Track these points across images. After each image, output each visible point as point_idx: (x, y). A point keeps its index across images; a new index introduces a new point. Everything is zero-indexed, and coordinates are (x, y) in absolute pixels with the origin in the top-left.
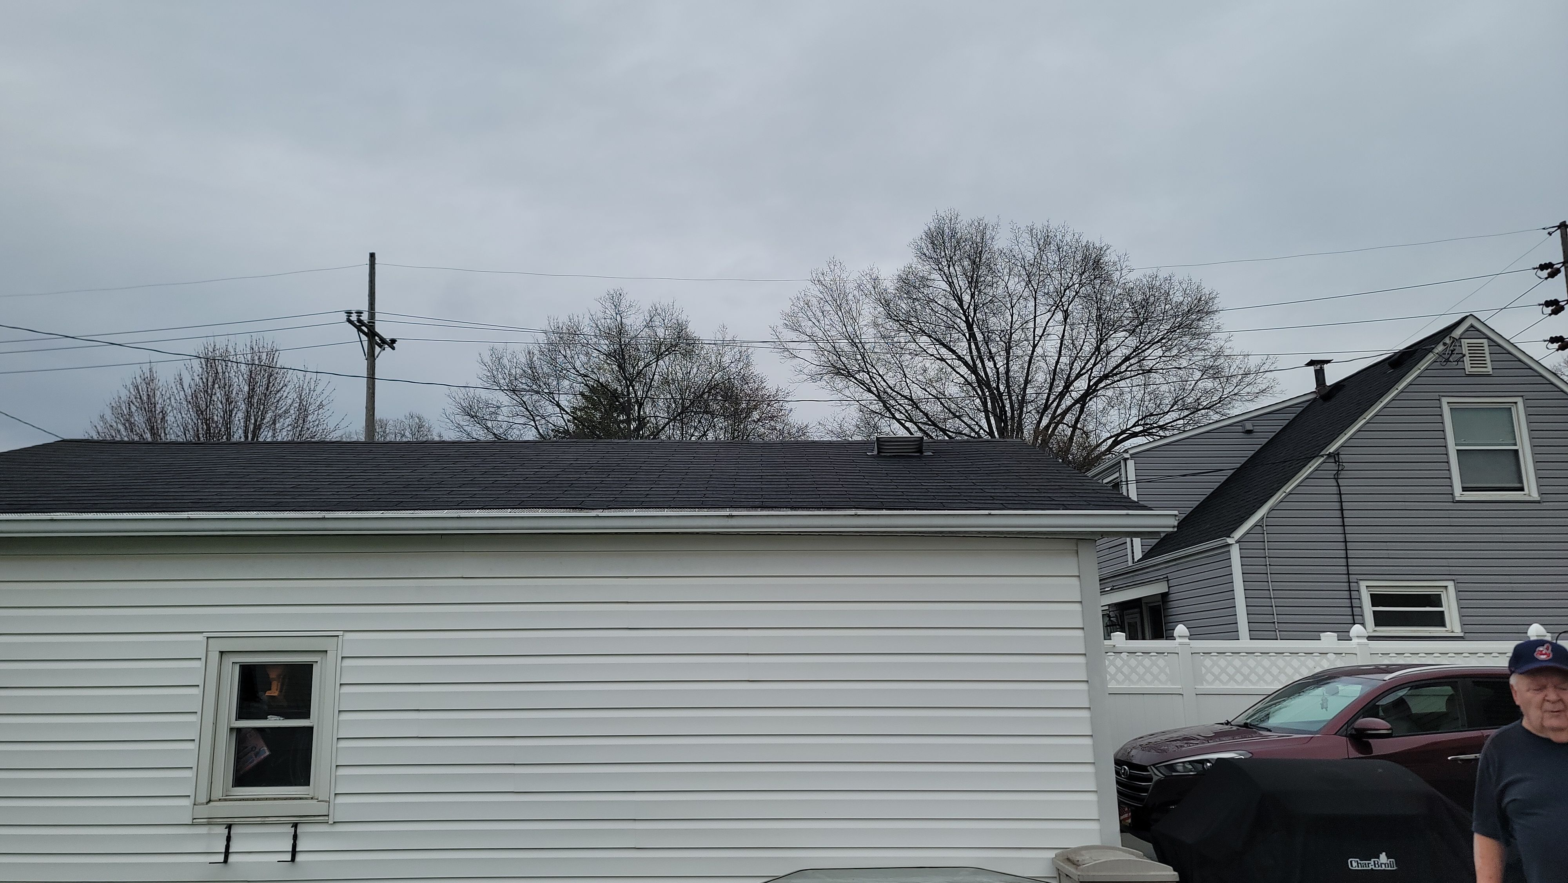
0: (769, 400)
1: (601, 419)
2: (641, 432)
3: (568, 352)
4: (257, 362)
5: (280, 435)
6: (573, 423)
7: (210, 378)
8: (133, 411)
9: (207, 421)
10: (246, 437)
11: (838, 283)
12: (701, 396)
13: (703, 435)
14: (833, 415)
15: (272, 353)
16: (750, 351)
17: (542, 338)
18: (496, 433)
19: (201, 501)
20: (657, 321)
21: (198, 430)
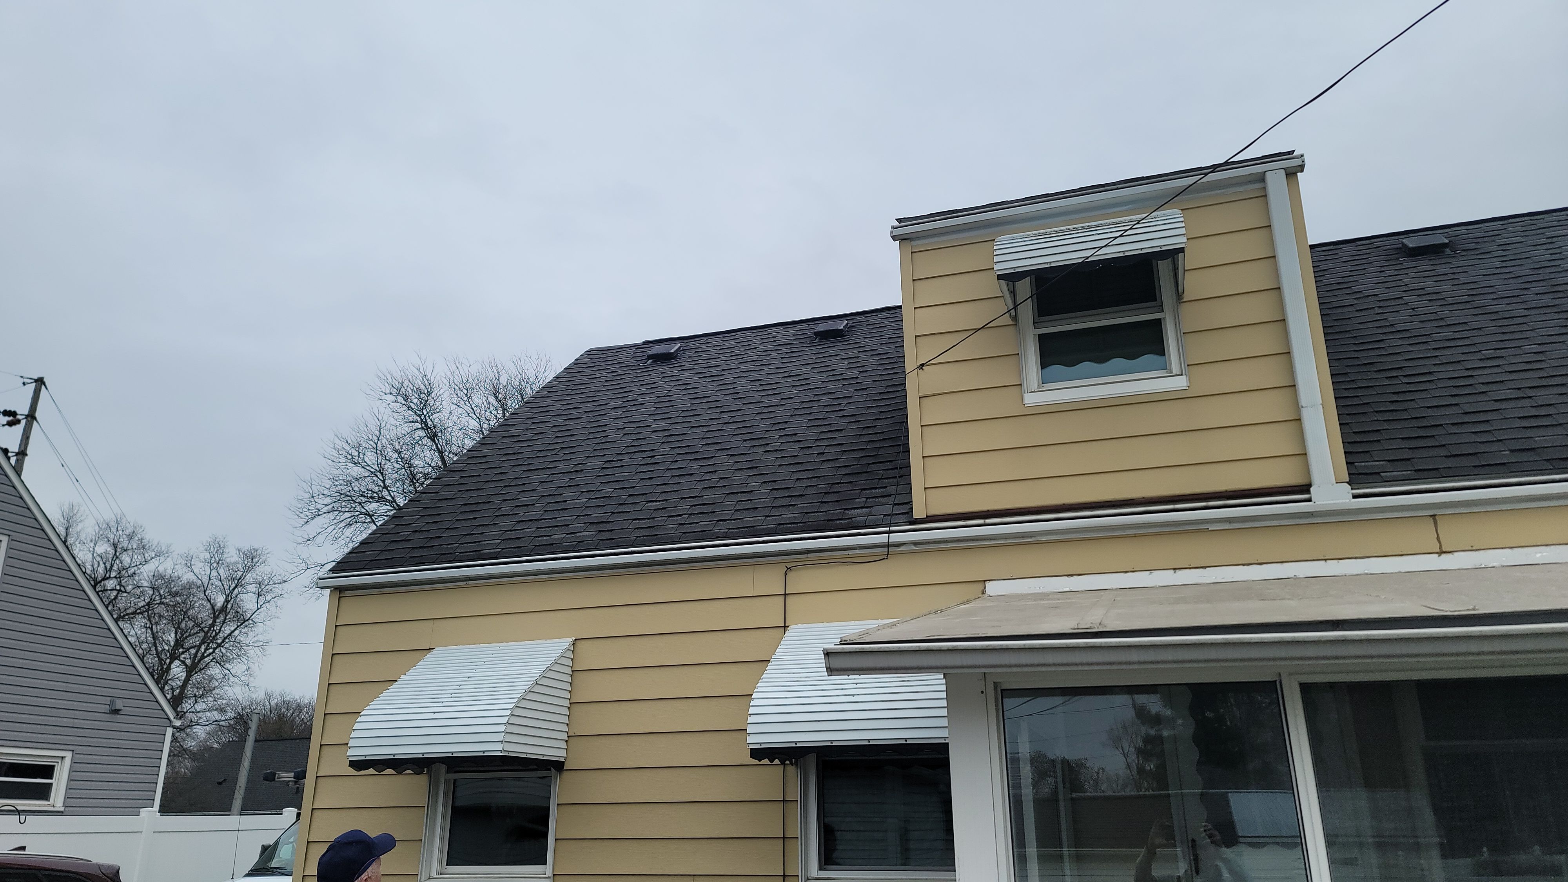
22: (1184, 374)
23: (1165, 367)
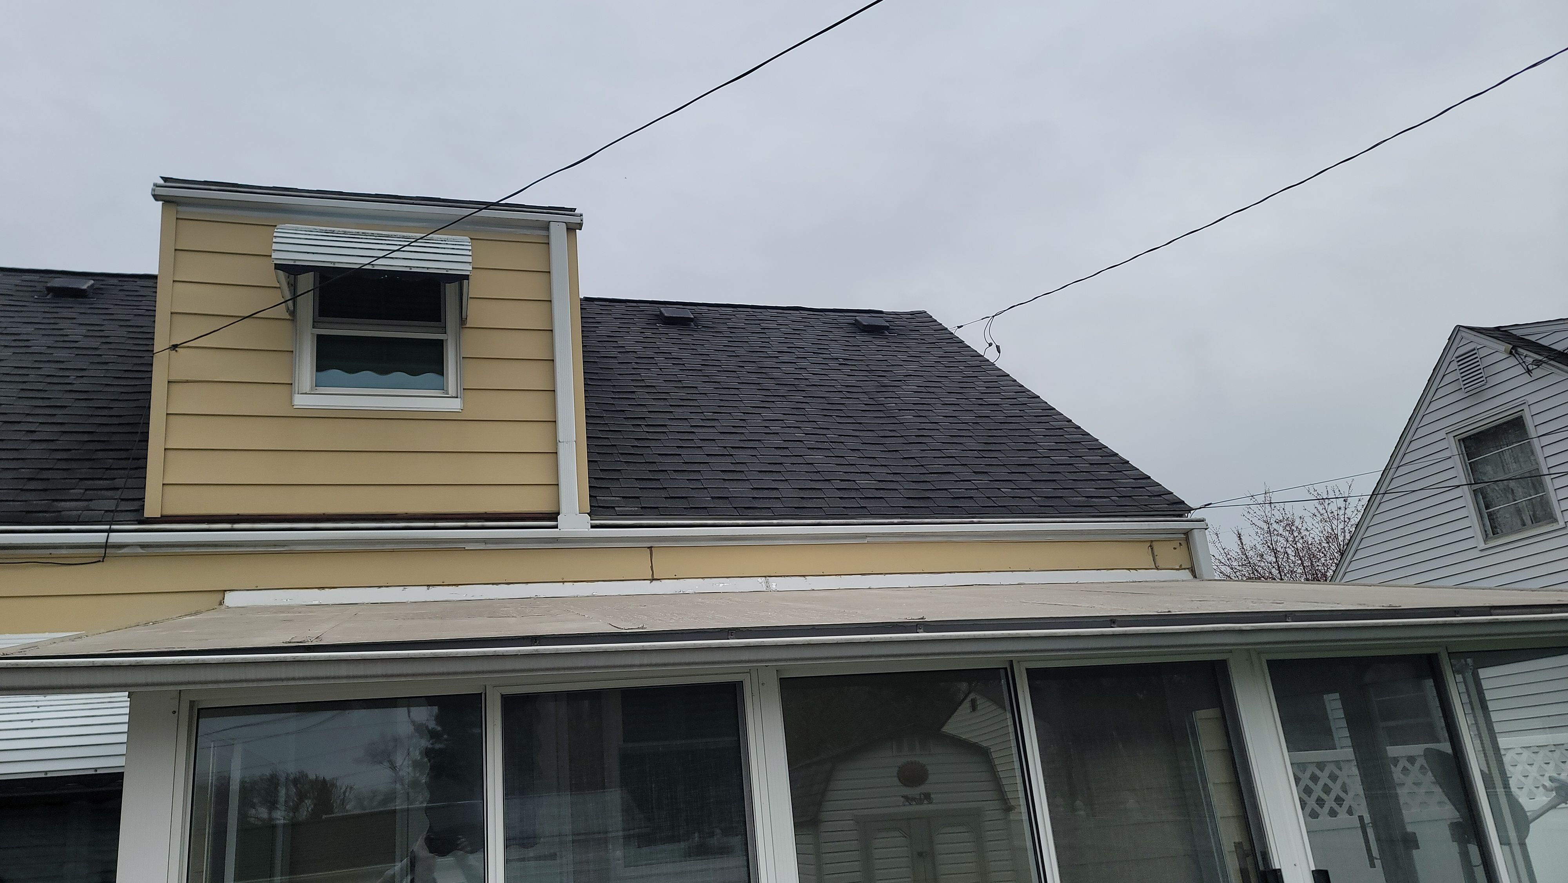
22: (459, 396)
23: (443, 387)
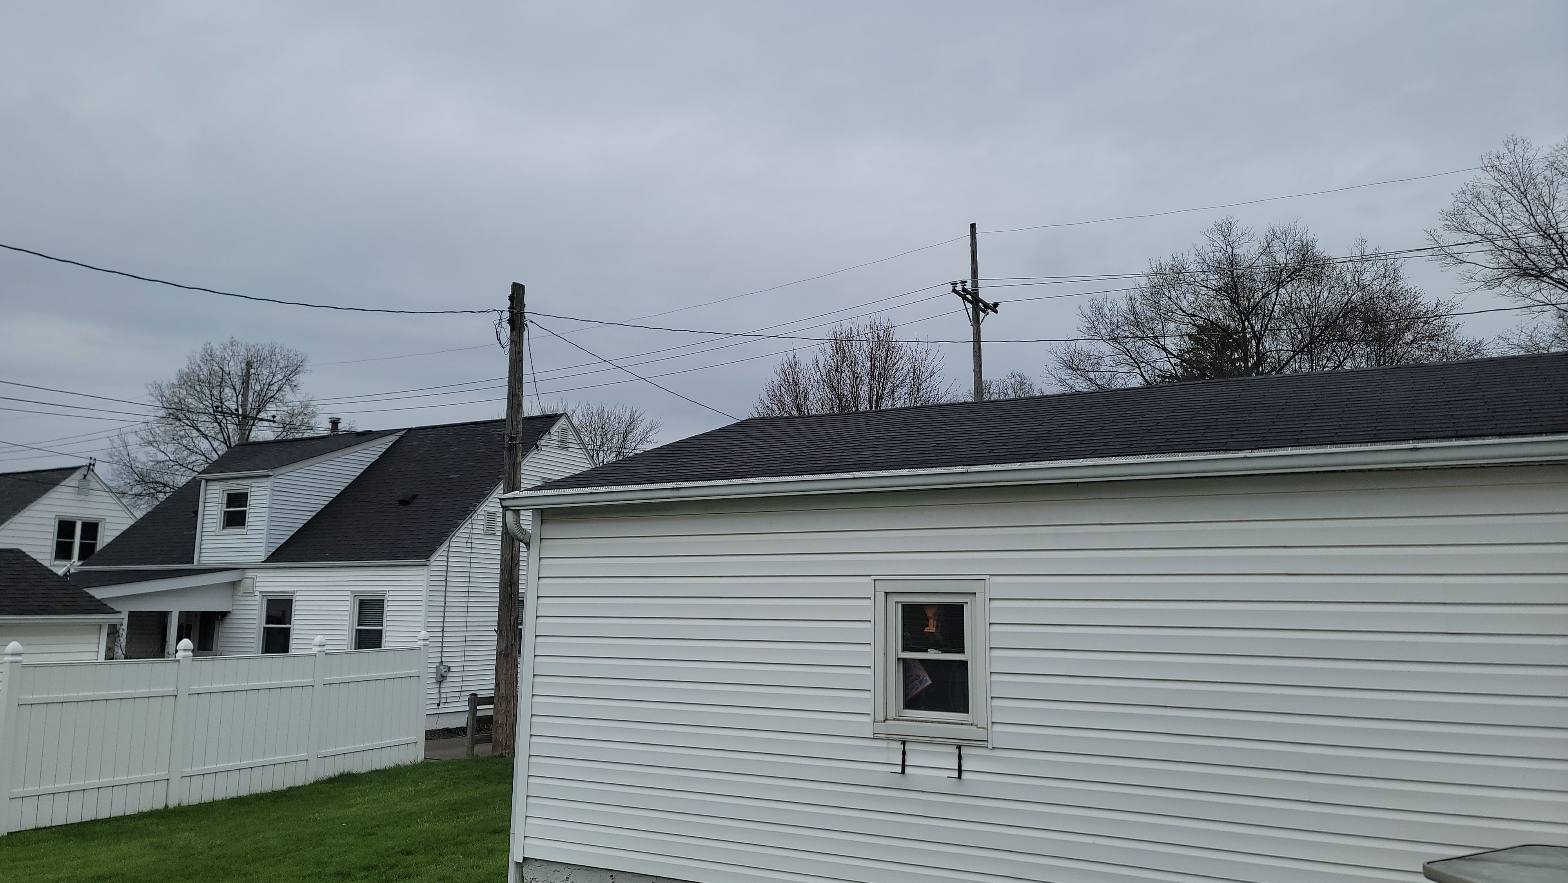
0: (1425, 317)
1: (1211, 359)
2: (1260, 369)
3: (1173, 292)
4: (876, 340)
5: (899, 403)
6: (1182, 366)
7: (839, 358)
8: (783, 392)
9: (839, 396)
10: (871, 407)
11: (1521, 166)
12: (1335, 321)
13: (1338, 366)
14: (1519, 326)
15: (888, 330)
16: (1398, 263)
17: (1144, 282)
18: (1099, 383)
19: (861, 463)
20: (1276, 245)
21: (832, 405)
